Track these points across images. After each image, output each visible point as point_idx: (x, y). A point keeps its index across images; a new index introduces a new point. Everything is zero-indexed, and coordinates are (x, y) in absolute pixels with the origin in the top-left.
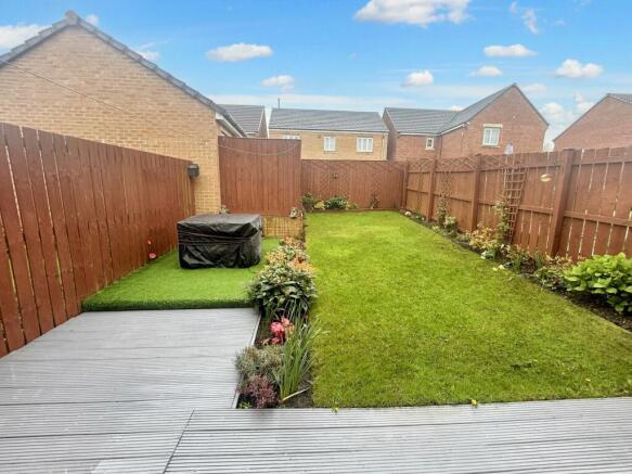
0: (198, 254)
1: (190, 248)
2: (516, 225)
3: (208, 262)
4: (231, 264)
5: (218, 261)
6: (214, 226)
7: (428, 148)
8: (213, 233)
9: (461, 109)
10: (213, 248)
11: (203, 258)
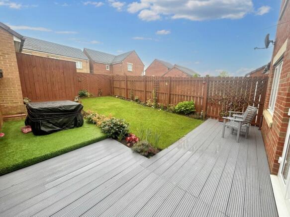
0: (50, 125)
1: (44, 123)
2: (158, 97)
3: (58, 128)
4: (73, 126)
5: (63, 126)
6: (60, 107)
7: (107, 69)
8: (61, 111)
9: (117, 55)
10: (61, 120)
11: (54, 127)
